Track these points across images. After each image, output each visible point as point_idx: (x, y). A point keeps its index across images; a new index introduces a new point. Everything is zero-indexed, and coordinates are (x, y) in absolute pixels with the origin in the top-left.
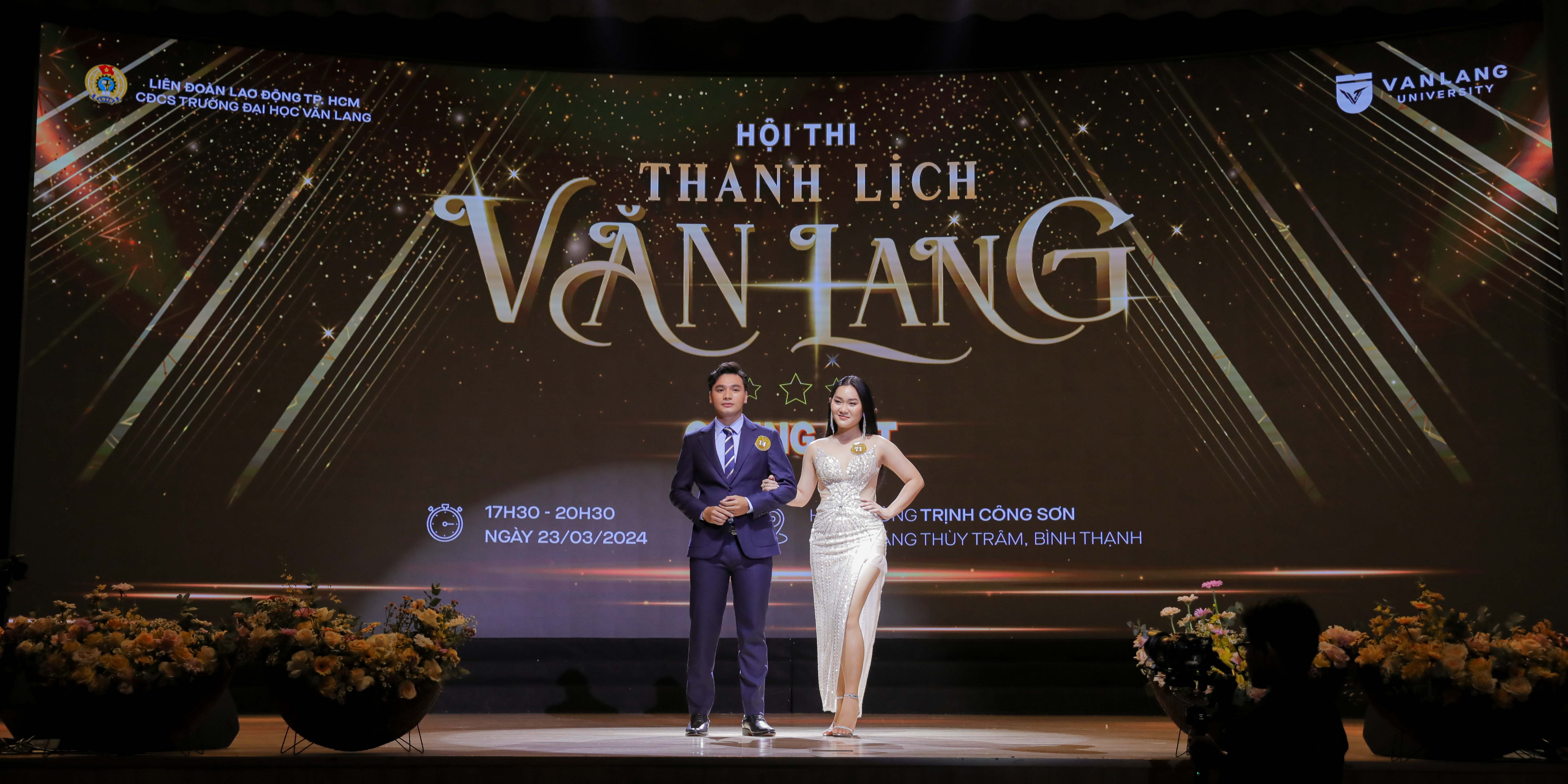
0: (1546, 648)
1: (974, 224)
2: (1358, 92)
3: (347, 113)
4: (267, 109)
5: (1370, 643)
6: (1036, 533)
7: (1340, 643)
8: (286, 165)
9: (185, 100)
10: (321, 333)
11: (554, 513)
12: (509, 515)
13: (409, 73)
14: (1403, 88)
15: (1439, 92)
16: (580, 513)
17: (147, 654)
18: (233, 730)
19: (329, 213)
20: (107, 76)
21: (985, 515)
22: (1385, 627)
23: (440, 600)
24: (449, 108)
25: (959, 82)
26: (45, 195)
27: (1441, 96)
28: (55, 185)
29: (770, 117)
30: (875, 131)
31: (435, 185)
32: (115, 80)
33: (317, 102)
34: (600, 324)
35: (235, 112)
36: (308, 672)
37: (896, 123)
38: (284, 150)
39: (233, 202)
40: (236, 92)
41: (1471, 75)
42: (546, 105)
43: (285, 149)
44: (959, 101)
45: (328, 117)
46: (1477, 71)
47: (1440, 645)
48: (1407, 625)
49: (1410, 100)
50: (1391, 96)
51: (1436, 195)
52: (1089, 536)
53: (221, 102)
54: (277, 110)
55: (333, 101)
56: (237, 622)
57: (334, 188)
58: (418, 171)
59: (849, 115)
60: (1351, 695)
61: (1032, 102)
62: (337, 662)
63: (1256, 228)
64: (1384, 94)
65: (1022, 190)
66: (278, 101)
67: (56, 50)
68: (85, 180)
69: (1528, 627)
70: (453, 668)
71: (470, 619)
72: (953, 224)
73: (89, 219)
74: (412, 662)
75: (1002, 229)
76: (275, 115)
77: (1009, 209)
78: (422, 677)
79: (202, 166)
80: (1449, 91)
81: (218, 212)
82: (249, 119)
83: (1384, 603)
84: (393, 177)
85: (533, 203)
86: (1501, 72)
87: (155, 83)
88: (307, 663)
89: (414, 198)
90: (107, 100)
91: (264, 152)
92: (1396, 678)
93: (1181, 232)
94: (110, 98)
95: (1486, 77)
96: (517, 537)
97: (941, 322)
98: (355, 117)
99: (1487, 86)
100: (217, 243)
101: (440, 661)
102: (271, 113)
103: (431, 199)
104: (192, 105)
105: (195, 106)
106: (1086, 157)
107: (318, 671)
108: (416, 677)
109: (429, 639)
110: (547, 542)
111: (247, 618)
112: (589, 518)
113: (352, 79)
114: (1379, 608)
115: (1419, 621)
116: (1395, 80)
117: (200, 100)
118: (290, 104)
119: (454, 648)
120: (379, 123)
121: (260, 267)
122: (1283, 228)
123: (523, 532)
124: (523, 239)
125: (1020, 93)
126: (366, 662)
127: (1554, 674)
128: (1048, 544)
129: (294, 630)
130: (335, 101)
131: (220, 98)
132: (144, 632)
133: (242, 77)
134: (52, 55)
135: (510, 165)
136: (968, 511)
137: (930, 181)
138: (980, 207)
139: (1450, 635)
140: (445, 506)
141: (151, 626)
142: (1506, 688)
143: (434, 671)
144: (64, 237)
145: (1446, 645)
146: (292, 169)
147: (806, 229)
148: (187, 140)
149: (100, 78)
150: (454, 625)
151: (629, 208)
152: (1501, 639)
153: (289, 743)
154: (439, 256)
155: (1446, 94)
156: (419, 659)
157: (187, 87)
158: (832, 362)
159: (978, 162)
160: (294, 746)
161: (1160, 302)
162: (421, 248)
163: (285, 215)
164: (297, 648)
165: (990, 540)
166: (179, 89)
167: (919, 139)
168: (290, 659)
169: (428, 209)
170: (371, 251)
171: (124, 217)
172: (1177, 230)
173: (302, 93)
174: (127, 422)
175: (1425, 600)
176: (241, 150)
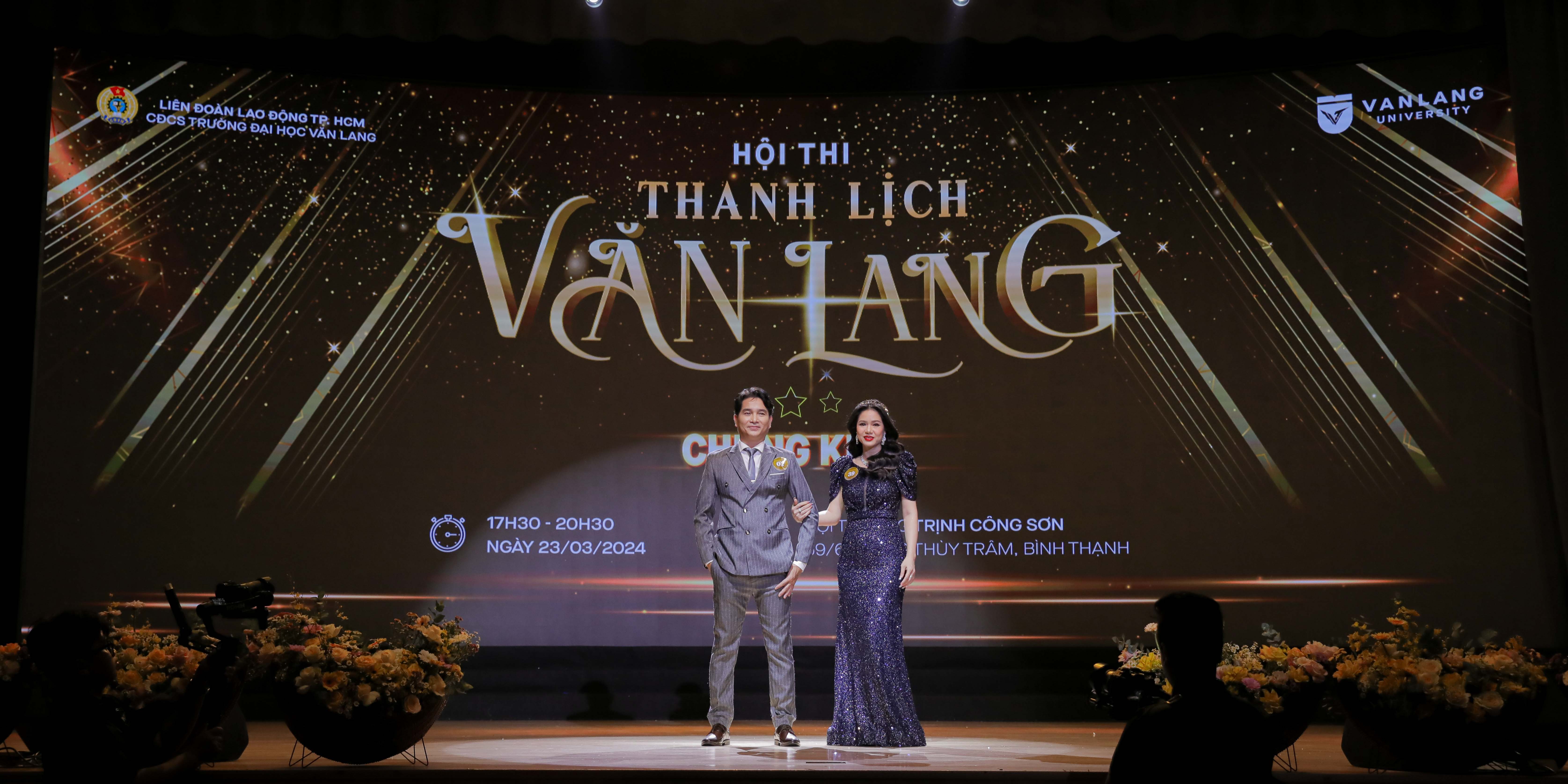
0: (1518, 663)
1: (965, 241)
2: (1339, 113)
3: (352, 133)
4: (275, 129)
5: (1348, 658)
6: (1025, 544)
7: (1319, 658)
8: (293, 184)
9: (194, 121)
10: (327, 348)
11: (554, 524)
12: (511, 526)
13: (413, 94)
14: (1382, 109)
15: (1417, 113)
16: (580, 524)
17: (159, 670)
18: (243, 743)
19: (334, 231)
20: (118, 98)
21: (976, 525)
22: (1362, 643)
23: (444, 616)
24: (452, 128)
25: (949, 103)
26: (57, 214)
27: (1419, 117)
28: (67, 204)
29: (765, 136)
30: (868, 150)
31: (438, 204)
32: (126, 102)
33: (323, 122)
34: (599, 339)
35: (243, 132)
36: (317, 687)
37: (889, 142)
38: (291, 170)
39: (241, 221)
40: (244, 112)
41: (1448, 96)
42: (547, 125)
43: (292, 168)
44: (950, 121)
45: (334, 137)
46: (1455, 93)
47: (1415, 660)
48: (1384, 641)
49: (1389, 121)
50: (1370, 117)
51: (1414, 214)
52: (1077, 546)
53: (229, 123)
54: (284, 130)
55: (338, 121)
56: (247, 638)
57: (339, 207)
58: (422, 189)
59: (843, 135)
60: (1330, 708)
61: (1021, 122)
62: (343, 677)
63: (1239, 245)
64: (1364, 115)
65: (1011, 209)
66: (285, 121)
67: (68, 73)
68: (97, 199)
69: (1499, 644)
70: (457, 682)
71: (473, 635)
72: (944, 241)
73: (100, 237)
74: (416, 677)
75: (992, 246)
76: (282, 135)
77: (999, 227)
78: (427, 692)
79: (211, 185)
80: (1427, 112)
81: (226, 230)
82: (257, 139)
83: (1361, 619)
84: (397, 195)
85: (534, 221)
86: (1477, 94)
87: (165, 104)
88: (315, 678)
89: (418, 216)
90: (119, 120)
91: (271, 171)
92: (1372, 692)
93: (1166, 249)
94: (121, 119)
95: (1463, 98)
96: (518, 547)
97: (933, 337)
98: (360, 138)
99: (1463, 108)
100: (225, 261)
101: (444, 677)
102: (278, 133)
103: (435, 217)
104: (201, 125)
105: (204, 126)
106: (1074, 176)
107: (326, 687)
108: (420, 692)
109: (433, 655)
110: (547, 552)
111: (256, 635)
112: (588, 529)
113: (357, 100)
114: (1356, 624)
115: (1395, 637)
116: (1374, 101)
117: (208, 120)
118: (297, 125)
119: (458, 664)
120: (383, 143)
121: (267, 283)
122: (1266, 245)
123: (524, 542)
124: (524, 256)
125: (1009, 113)
126: (372, 677)
127: (1524, 689)
128: (1037, 553)
129: (303, 647)
130: (341, 121)
131: (228, 118)
132: (157, 649)
133: (250, 99)
134: (65, 77)
135: (511, 184)
136: (959, 522)
137: (922, 199)
138: (971, 225)
139: (1425, 650)
140: (448, 517)
141: (163, 642)
142: (1479, 702)
143: (439, 686)
144: (76, 255)
145: (1421, 661)
146: (298, 188)
147: (801, 246)
148: (197, 160)
149: (111, 99)
150: (458, 641)
151: (628, 225)
152: (1474, 654)
153: (298, 755)
154: (442, 273)
155: (1424, 115)
156: (423, 674)
157: (196, 108)
158: (826, 375)
159: (968, 181)
160: (302, 759)
161: (1146, 317)
162: (425, 264)
163: (292, 232)
164: (305, 663)
165: (980, 550)
166: (188, 110)
167: (911, 157)
168: (299, 675)
169: (431, 227)
170: (376, 268)
171: (135, 235)
172: (1163, 247)
173: (308, 114)
174: (137, 435)
175: (1401, 616)
176: (249, 169)
